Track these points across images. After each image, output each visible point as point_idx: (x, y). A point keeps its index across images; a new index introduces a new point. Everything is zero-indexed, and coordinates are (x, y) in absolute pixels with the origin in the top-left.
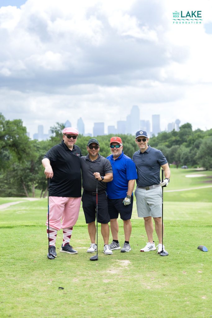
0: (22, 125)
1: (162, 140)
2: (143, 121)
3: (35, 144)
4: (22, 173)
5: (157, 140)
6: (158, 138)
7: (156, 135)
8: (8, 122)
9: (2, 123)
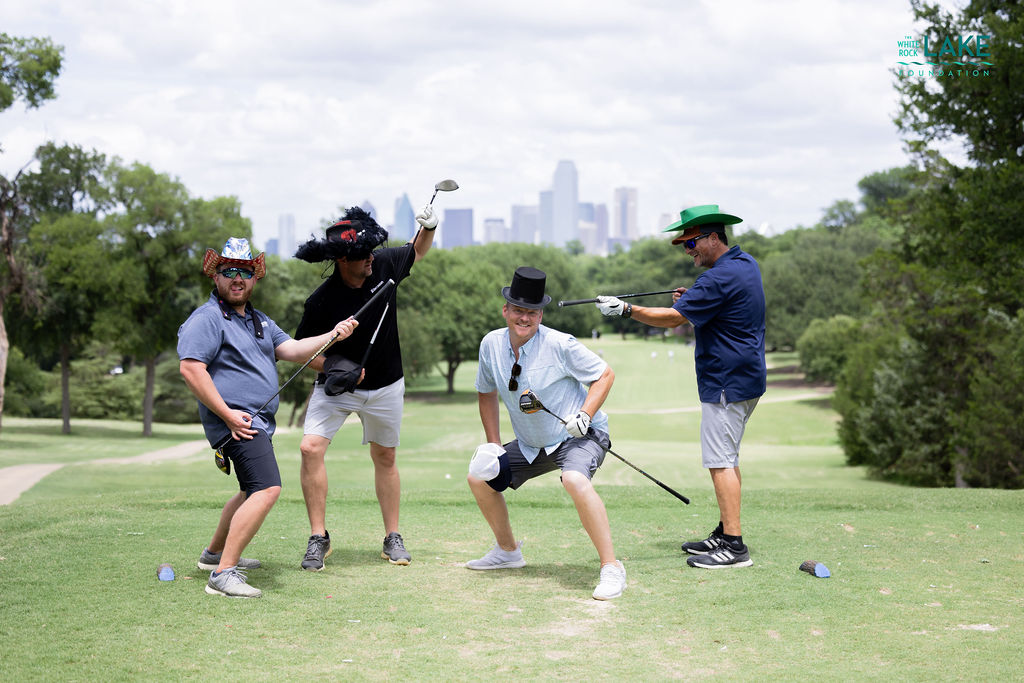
0: (238, 214)
1: (643, 261)
2: (589, 206)
3: (275, 270)
5: (629, 262)
6: (632, 255)
7: (627, 249)
8: (198, 204)
9: (181, 208)
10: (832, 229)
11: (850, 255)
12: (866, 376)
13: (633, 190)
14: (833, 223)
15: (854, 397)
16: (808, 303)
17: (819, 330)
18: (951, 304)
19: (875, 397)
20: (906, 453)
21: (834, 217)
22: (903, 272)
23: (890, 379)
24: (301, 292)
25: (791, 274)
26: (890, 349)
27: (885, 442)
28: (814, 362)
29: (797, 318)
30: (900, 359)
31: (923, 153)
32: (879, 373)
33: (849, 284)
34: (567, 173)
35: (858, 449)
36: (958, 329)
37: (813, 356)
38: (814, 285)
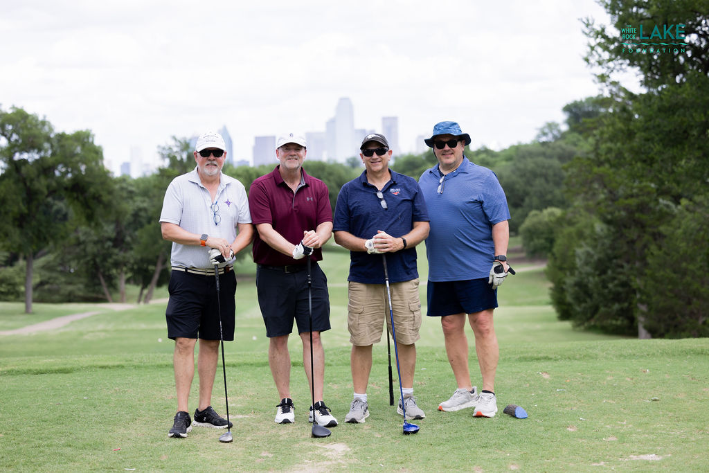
0: (93, 142)
2: (362, 131)
3: (124, 185)
4: (95, 250)
8: (62, 137)
9: (48, 139)
10: (544, 144)
11: (556, 163)
12: (570, 253)
13: (395, 119)
14: (544, 139)
15: (561, 269)
16: (527, 200)
17: (535, 220)
18: (632, 196)
19: (577, 269)
20: (602, 309)
21: (545, 134)
22: (596, 173)
23: (588, 254)
24: (144, 201)
25: (514, 178)
26: (587, 232)
27: (586, 302)
28: (532, 243)
29: (520, 211)
30: (595, 240)
31: (608, 83)
32: (579, 251)
33: (557, 184)
34: (345, 106)
35: (565, 307)
36: (637, 215)
37: (531, 239)
38: (531, 186)
